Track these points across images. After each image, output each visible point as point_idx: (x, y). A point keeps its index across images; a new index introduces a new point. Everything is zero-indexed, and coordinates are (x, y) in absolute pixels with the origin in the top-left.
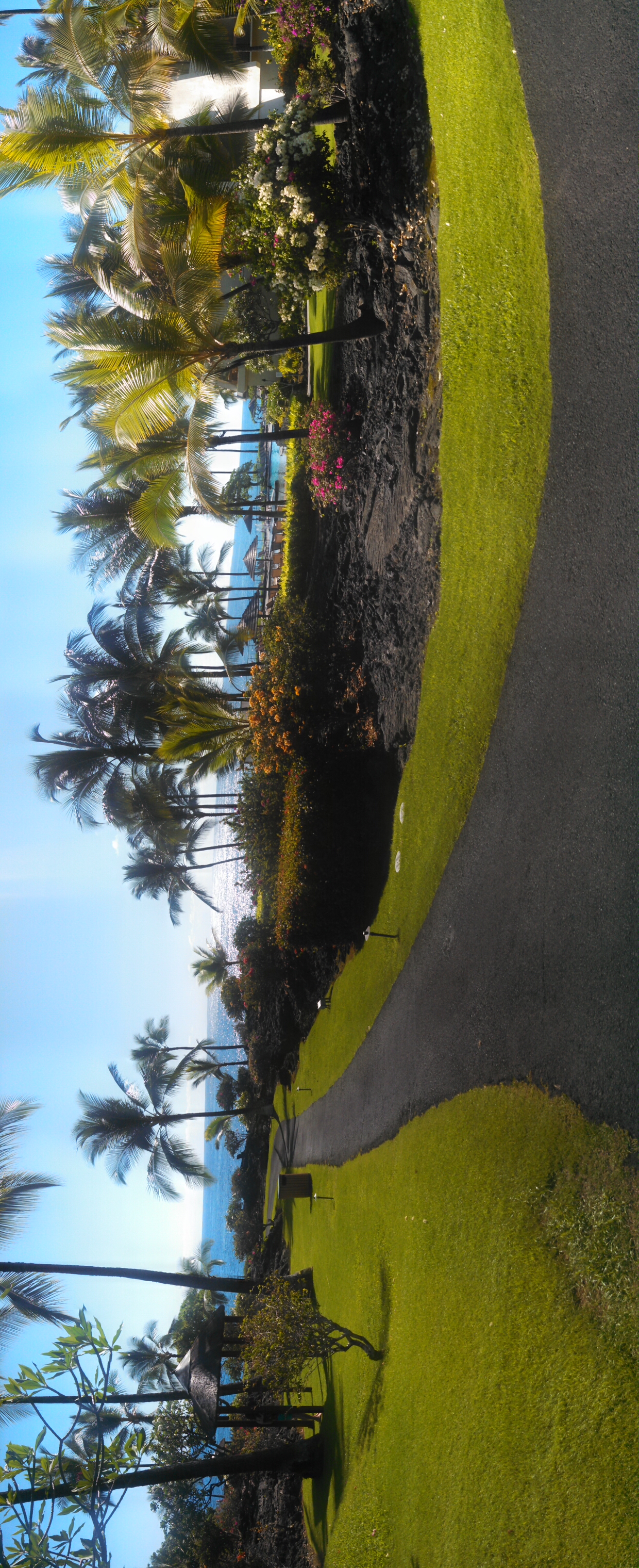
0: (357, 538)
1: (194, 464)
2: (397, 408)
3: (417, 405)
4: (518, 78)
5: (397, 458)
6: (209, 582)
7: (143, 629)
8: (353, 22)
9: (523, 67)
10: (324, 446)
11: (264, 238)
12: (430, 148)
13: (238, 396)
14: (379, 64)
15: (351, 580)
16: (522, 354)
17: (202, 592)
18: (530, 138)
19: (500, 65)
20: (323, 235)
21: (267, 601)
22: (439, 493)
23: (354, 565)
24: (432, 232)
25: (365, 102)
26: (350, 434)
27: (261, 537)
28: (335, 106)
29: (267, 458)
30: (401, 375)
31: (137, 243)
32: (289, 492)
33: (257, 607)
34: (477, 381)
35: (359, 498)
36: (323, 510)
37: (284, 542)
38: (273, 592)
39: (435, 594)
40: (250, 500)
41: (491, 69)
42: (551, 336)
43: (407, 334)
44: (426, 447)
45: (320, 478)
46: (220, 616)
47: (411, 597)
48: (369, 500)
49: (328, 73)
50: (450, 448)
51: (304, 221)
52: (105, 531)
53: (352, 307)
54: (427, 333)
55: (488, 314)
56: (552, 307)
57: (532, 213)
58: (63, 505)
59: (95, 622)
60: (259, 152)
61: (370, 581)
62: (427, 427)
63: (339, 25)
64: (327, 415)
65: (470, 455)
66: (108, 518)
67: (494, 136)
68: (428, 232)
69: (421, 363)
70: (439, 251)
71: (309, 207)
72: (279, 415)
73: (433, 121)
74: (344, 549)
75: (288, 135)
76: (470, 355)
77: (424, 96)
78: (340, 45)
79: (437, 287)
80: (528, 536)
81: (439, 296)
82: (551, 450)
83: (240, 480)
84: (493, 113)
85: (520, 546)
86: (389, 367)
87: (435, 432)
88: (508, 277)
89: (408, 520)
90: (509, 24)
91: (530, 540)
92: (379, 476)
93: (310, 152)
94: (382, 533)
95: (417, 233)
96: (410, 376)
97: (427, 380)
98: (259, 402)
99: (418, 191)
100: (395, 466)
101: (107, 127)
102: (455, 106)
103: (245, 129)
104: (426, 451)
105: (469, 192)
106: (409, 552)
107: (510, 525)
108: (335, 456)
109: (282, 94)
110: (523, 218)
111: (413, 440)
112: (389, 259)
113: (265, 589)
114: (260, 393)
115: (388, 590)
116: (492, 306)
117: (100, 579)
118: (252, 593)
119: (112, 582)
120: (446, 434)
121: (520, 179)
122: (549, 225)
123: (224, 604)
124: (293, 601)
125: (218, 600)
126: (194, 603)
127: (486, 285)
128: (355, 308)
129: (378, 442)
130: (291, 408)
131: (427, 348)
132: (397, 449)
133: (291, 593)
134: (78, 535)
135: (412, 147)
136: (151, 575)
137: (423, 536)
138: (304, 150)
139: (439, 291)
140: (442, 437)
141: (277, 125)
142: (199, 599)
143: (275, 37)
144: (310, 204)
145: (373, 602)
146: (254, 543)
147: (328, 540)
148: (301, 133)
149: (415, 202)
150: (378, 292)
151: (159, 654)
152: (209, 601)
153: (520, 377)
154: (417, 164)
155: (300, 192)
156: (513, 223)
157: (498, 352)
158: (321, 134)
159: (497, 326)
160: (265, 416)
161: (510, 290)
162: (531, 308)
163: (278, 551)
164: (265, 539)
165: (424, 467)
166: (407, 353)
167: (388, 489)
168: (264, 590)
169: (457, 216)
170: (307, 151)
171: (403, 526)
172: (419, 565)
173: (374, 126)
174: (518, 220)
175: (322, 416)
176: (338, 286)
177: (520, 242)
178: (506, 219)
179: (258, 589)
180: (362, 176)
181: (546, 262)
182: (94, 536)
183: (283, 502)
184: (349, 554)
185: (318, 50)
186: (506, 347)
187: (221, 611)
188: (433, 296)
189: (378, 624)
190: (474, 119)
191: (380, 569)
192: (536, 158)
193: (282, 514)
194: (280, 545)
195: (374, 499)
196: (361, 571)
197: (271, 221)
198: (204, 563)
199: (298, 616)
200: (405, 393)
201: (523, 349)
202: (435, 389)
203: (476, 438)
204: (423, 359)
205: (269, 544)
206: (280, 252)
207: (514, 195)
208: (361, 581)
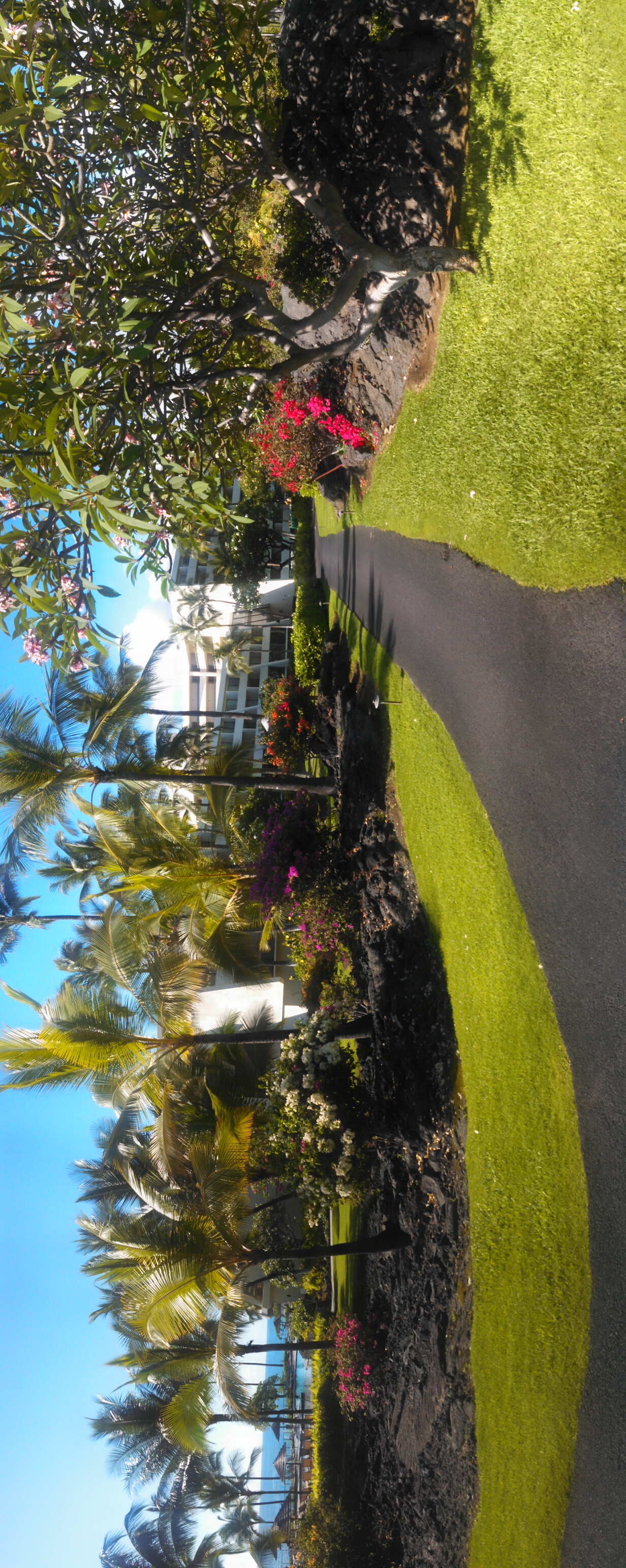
0: (387, 1440)
1: (223, 1367)
2: (425, 1314)
3: (445, 1309)
4: (546, 991)
5: (425, 1361)
6: (240, 1485)
7: (178, 1532)
8: (375, 939)
9: (551, 980)
10: (350, 1353)
11: (291, 1145)
12: (456, 1061)
13: (263, 1314)
14: (402, 979)
15: (384, 1479)
16: (560, 1251)
17: (234, 1496)
18: (562, 1047)
19: (528, 979)
20: (349, 1142)
21: (299, 1505)
22: (472, 1391)
23: (386, 1464)
24: (459, 1143)
25: (389, 1017)
26: (376, 1343)
27: (289, 1443)
28: (357, 1021)
29: (293, 1372)
30: (428, 1282)
31: (166, 1147)
32: (316, 1401)
33: (289, 1510)
34: (510, 1281)
35: (387, 1402)
36: (351, 1414)
37: (312, 1448)
38: (304, 1495)
39: (473, 1488)
40: (277, 1409)
41: (518, 982)
42: (590, 1231)
43: (434, 1242)
44: (457, 1349)
45: (347, 1384)
46: (253, 1520)
47: (448, 1492)
48: (398, 1403)
49: (350, 989)
50: (482, 1348)
51: (331, 1128)
52: (137, 1437)
53: (376, 1224)
54: (456, 1239)
55: (521, 1214)
56: (590, 1203)
57: (566, 1117)
58: (96, 1411)
59: (131, 1524)
60: (286, 1060)
61: (404, 1479)
62: (457, 1329)
63: (361, 942)
64: (353, 1324)
65: (504, 1353)
66: (140, 1424)
67: (523, 1045)
68: (455, 1144)
69: (450, 1269)
70: (468, 1158)
71: (335, 1114)
72: (303, 1330)
73: (459, 1034)
74: (374, 1451)
75: (314, 1044)
76: (503, 1255)
77: (449, 1011)
78: (363, 960)
79: (466, 1194)
80: (569, 1427)
81: (468, 1203)
82: (593, 1342)
83: (267, 1391)
84: (521, 1024)
85: (561, 1437)
86: (414, 1279)
87: (465, 1333)
88: (542, 1178)
89: (441, 1418)
90: (533, 942)
91: (571, 1432)
92: (407, 1380)
93: (335, 1062)
94: (413, 1433)
95: (444, 1144)
96: (439, 1281)
97: (456, 1285)
98: (283, 1320)
99: (444, 1103)
100: (425, 1369)
101: (138, 1030)
102: (481, 1019)
103: (270, 1039)
104: (457, 1353)
105: (498, 1100)
106: (443, 1449)
107: (548, 1418)
108: (363, 1363)
109: (305, 1010)
110: (556, 1122)
111: (442, 1343)
112: (414, 1171)
113: (296, 1493)
114: (284, 1312)
115: (424, 1486)
116: (525, 1207)
117: (135, 1483)
118: (282, 1497)
119: (146, 1485)
120: (477, 1334)
121: (552, 1086)
122: (584, 1127)
123: (257, 1509)
124: (328, 1500)
125: (251, 1504)
126: (227, 1507)
127: (518, 1187)
128: (379, 1224)
129: (405, 1348)
130: (316, 1323)
131: (455, 1254)
132: (426, 1353)
133: (324, 1494)
134: (111, 1440)
135: (438, 1061)
136: (185, 1479)
137: (457, 1433)
138: (329, 1059)
139: (468, 1199)
140: (473, 1337)
141: (303, 1034)
142: (232, 1503)
143: (298, 953)
144: (336, 1111)
145: (409, 1499)
146: (283, 1450)
147: (356, 1444)
148: (326, 1042)
149: (442, 1114)
150: (403, 1206)
151: (193, 1558)
152: (241, 1505)
153: (557, 1274)
154: (442, 1077)
155: (326, 1100)
156: (546, 1127)
157: (533, 1250)
158: (346, 1046)
159: (531, 1226)
160: (289, 1331)
161: (545, 1190)
162: (568, 1206)
163: (306, 1457)
164: (294, 1447)
165: (455, 1368)
166: (436, 1260)
167: (418, 1391)
168: (293, 1494)
169: (486, 1123)
170: (333, 1060)
171: (435, 1425)
172: (455, 1460)
173: (399, 1040)
174: (551, 1124)
175: (348, 1326)
176: (362, 1202)
177: (554, 1144)
178: (538, 1123)
179: (290, 1492)
180: (386, 1089)
181: (582, 1162)
182: (127, 1442)
183: (310, 1411)
184: (379, 1455)
185: (340, 965)
186: (541, 1245)
187: (254, 1515)
188: (462, 1204)
189: (416, 1520)
190: (501, 1031)
191: (413, 1466)
192: (568, 1065)
193: (310, 1422)
194: (309, 1451)
195: (403, 1402)
196: (394, 1470)
197: (298, 1127)
198: (236, 1467)
199: (333, 1515)
200: (432, 1300)
201: (559, 1246)
202: (465, 1293)
203: (510, 1336)
204: (452, 1265)
205: (298, 1451)
206: (307, 1157)
207: (546, 1101)
208: (395, 1479)
